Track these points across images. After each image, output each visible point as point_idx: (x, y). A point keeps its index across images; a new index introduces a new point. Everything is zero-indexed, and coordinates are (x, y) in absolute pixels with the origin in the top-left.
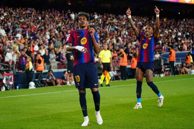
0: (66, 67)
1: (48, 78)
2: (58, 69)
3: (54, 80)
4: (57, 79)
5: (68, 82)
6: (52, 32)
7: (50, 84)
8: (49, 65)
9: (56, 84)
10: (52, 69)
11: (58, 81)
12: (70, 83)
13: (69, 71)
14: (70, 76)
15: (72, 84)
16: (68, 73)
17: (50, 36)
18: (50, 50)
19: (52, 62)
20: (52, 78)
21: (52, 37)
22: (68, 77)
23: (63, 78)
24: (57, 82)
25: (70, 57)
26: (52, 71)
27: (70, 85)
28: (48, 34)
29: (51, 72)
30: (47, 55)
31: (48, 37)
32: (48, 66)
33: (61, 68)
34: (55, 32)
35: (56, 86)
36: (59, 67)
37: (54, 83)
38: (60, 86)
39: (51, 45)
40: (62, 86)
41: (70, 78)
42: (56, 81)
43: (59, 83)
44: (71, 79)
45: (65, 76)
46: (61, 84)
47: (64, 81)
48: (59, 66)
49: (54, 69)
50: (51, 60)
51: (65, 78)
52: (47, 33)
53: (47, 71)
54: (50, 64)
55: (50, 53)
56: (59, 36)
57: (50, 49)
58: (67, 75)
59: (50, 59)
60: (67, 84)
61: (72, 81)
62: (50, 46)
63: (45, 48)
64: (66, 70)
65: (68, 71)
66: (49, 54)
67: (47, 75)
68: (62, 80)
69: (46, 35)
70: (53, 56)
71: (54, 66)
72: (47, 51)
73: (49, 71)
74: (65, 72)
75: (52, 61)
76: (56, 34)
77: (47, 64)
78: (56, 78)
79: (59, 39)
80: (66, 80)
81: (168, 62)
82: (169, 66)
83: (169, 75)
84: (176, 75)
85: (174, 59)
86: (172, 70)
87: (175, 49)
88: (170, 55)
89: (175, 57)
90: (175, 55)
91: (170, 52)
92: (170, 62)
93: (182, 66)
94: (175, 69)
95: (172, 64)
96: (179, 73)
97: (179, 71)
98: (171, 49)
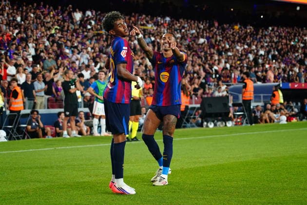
0: (62, 105)
1: (30, 123)
2: (48, 108)
3: (40, 127)
4: (45, 126)
5: (65, 133)
6: (39, 44)
8: (32, 102)
9: (45, 134)
10: (38, 109)
11: (48, 129)
12: (68, 134)
13: (68, 113)
14: (69, 122)
15: (72, 136)
16: (66, 116)
17: (36, 50)
18: (34, 75)
19: (37, 96)
20: (37, 124)
21: (39, 52)
22: (66, 123)
23: (56, 124)
24: (46, 131)
25: (70, 88)
26: (37, 112)
27: (68, 137)
28: (33, 47)
29: (35, 113)
30: (29, 83)
31: (32, 52)
32: (30, 103)
33: (53, 107)
34: (44, 43)
35: (44, 139)
36: (51, 104)
37: (41, 133)
38: (51, 138)
39: (36, 66)
40: (55, 138)
41: (69, 124)
42: (43, 130)
43: (49, 133)
44: (70, 127)
45: (60, 120)
46: (52, 136)
47: (58, 129)
48: (49, 104)
49: (40, 108)
50: (36, 92)
51: (61, 125)
52: (30, 45)
53: (28, 111)
54: (34, 100)
56: (51, 51)
57: (36, 73)
58: (62, 120)
59: (34, 91)
60: (64, 136)
61: (72, 130)
62: (36, 68)
63: (26, 70)
64: (62, 110)
65: (65, 112)
66: (32, 83)
67: (29, 118)
68: (54, 128)
69: (29, 48)
70: (40, 86)
72: (30, 76)
73: (32, 112)
74: (60, 114)
75: (38, 94)
76: (45, 46)
78: (44, 124)
79: (51, 56)
80: (62, 128)
81: (241, 101)
82: (242, 108)
83: (242, 124)
84: (253, 125)
85: (251, 97)
86: (246, 115)
87: (253, 79)
88: (244, 90)
89: (252, 93)
90: (252, 90)
91: (244, 84)
92: (244, 101)
93: (265, 109)
94: (253, 114)
95: (247, 105)
96: (259, 121)
97: (259, 117)
98: (246, 78)
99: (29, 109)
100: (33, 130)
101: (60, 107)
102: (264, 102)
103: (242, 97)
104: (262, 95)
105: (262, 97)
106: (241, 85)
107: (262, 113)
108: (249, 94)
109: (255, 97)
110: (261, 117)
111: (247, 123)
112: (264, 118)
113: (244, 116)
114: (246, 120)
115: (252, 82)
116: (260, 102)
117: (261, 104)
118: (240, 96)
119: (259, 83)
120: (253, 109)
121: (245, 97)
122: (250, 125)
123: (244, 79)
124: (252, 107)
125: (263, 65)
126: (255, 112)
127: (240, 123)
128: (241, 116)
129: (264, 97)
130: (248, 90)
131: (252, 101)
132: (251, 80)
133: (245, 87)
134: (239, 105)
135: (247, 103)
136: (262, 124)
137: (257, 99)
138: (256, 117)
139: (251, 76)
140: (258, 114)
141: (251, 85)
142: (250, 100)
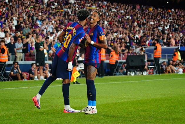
0: (34, 58)
1: (13, 70)
2: (25, 60)
4: (23, 72)
5: (36, 77)
6: (20, 18)
7: (15, 78)
8: (14, 56)
9: (22, 78)
10: (18, 61)
11: (25, 74)
12: (38, 78)
13: (38, 64)
14: (38, 70)
15: (40, 79)
16: (37, 66)
17: (18, 22)
18: (16, 39)
19: (17, 52)
20: (17, 71)
21: (19, 23)
22: (37, 70)
23: (30, 72)
24: (23, 76)
25: (40, 48)
26: (18, 63)
27: (38, 80)
28: (16, 20)
29: (16, 63)
30: (12, 43)
31: (15, 23)
32: (13, 57)
33: (28, 60)
35: (21, 81)
37: (20, 77)
38: (26, 80)
39: (18, 33)
40: (29, 81)
41: (39, 72)
42: (21, 75)
43: (25, 77)
44: (39, 73)
45: (33, 69)
46: (27, 79)
47: (31, 75)
48: (26, 58)
50: (16, 50)
51: (33, 72)
52: (14, 18)
53: (11, 62)
54: (15, 55)
55: (17, 42)
56: (28, 23)
57: (17, 37)
58: (34, 68)
59: (15, 49)
60: (35, 79)
61: (40, 75)
62: (17, 34)
63: (11, 35)
64: (34, 62)
65: (36, 64)
66: (14, 43)
67: (12, 67)
68: (28, 74)
69: (13, 20)
70: (19, 45)
71: (20, 57)
73: (14, 63)
74: (32, 64)
75: (18, 51)
76: (24, 19)
77: (12, 55)
79: (27, 26)
80: (33, 74)
81: (153, 58)
82: (153, 63)
83: (153, 73)
84: (161, 74)
85: (159, 55)
86: (156, 68)
87: (161, 43)
88: (155, 51)
89: (161, 53)
90: (161, 51)
91: (155, 47)
92: (155, 58)
93: (169, 64)
94: (161, 67)
95: (157, 61)
96: (165, 72)
97: (165, 69)
98: (157, 43)
99: (12, 61)
100: (15, 75)
101: (33, 60)
102: (168, 59)
103: (154, 55)
104: (167, 55)
105: (167, 56)
106: (153, 48)
107: (167, 67)
108: (159, 53)
109: (162, 56)
110: (166, 69)
111: (156, 73)
112: (168, 70)
113: (154, 68)
114: (156, 71)
115: (160, 46)
116: (166, 59)
117: (166, 60)
118: (152, 55)
119: (165, 47)
120: (161, 64)
121: (155, 56)
122: (158, 74)
123: (155, 44)
124: (160, 62)
125: (168, 34)
126: (162, 66)
127: (152, 73)
128: (153, 68)
129: (168, 56)
130: (158, 51)
131: (160, 58)
132: (160, 44)
133: (156, 49)
134: (151, 61)
135: (157, 59)
136: (167, 74)
137: (164, 57)
138: (162, 69)
139: (160, 41)
140: (164, 67)
141: (160, 47)
142: (159, 58)
